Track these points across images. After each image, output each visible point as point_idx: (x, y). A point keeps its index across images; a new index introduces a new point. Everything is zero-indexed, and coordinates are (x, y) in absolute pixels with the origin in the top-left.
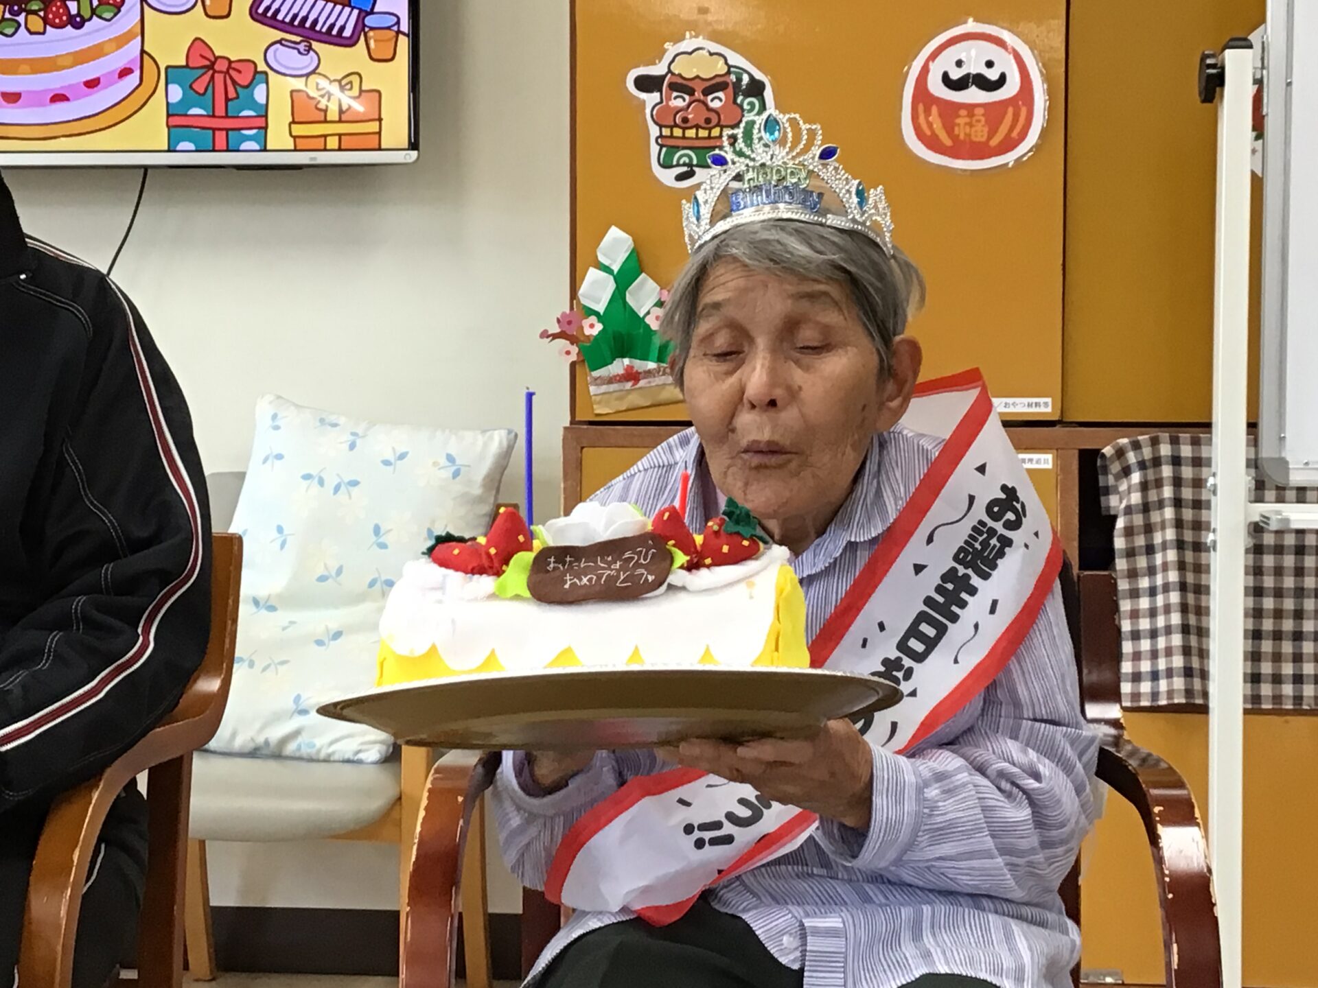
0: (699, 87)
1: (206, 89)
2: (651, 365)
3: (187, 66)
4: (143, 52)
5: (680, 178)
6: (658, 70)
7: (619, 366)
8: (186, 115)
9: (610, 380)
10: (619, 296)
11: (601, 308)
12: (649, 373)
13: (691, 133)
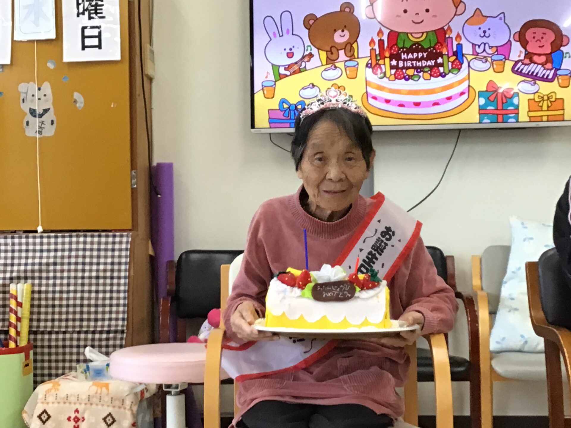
1: (494, 100)
3: (487, 91)
4: (469, 86)
8: (486, 109)
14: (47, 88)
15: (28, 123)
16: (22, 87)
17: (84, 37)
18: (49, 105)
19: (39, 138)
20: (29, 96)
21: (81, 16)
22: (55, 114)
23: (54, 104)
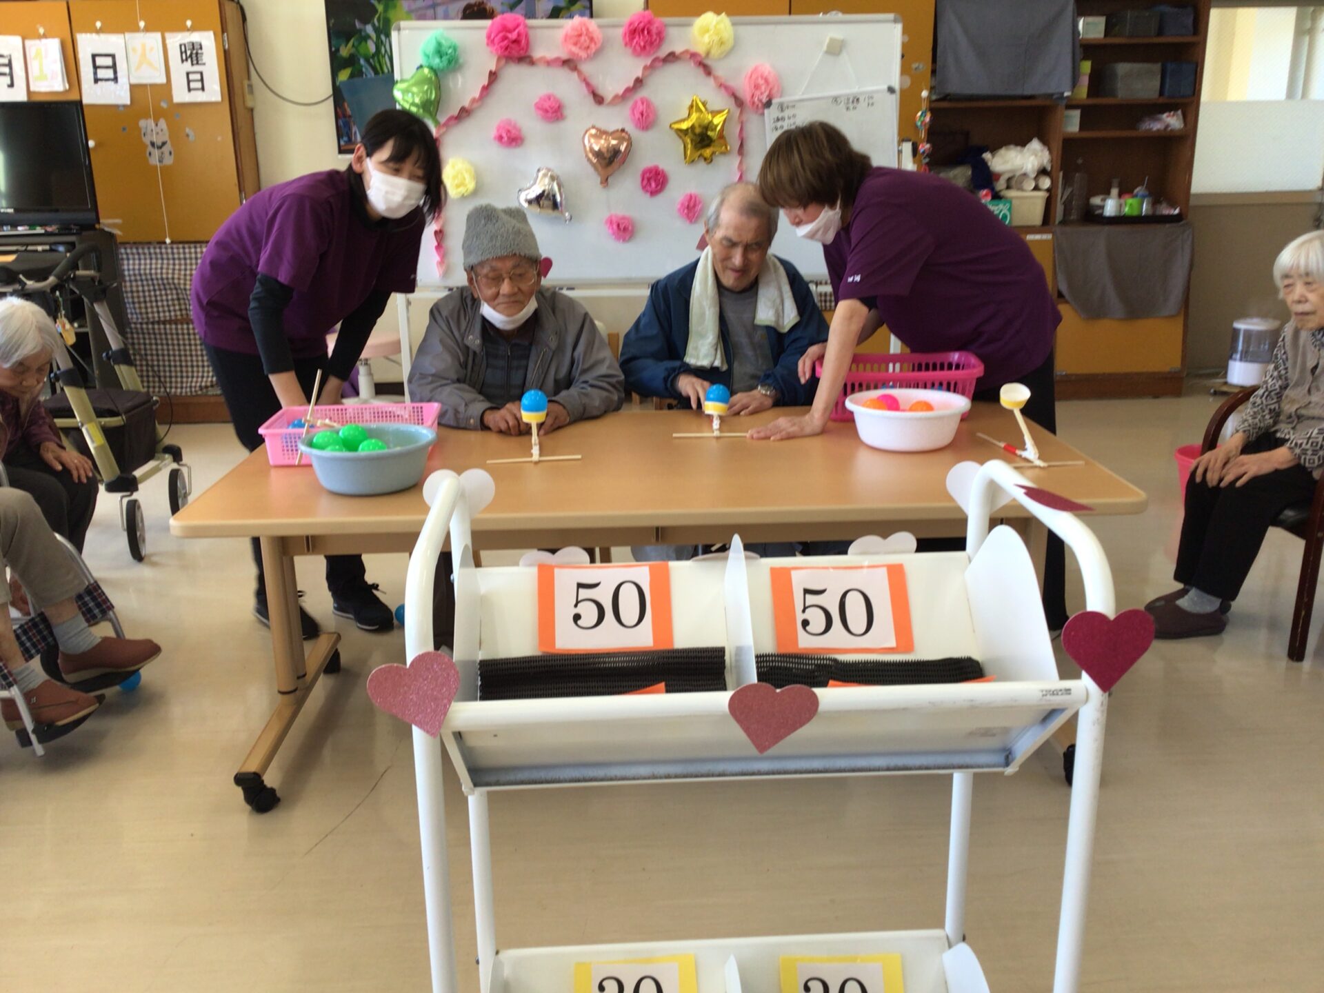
14: (163, 124)
15: (150, 154)
16: (142, 123)
17: (189, 82)
18: (166, 138)
19: (160, 167)
20: (149, 131)
21: (185, 63)
22: (173, 145)
23: (170, 137)
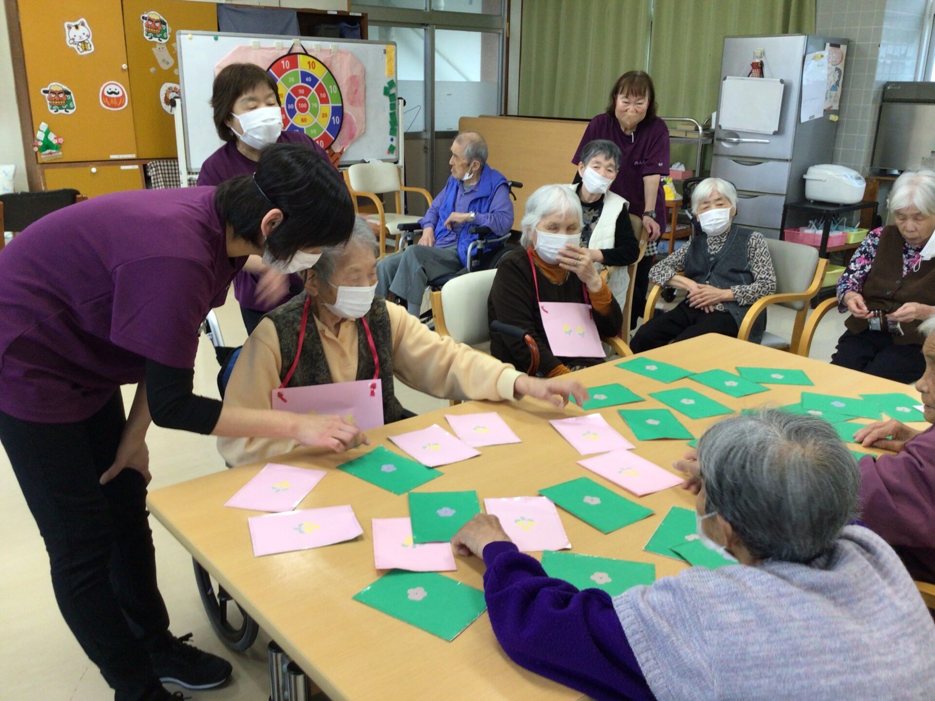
0: (57, 93)
2: (54, 151)
5: (55, 112)
6: (47, 89)
7: (48, 151)
9: (46, 154)
10: (46, 137)
11: (42, 139)
12: (54, 153)
13: (56, 102)
